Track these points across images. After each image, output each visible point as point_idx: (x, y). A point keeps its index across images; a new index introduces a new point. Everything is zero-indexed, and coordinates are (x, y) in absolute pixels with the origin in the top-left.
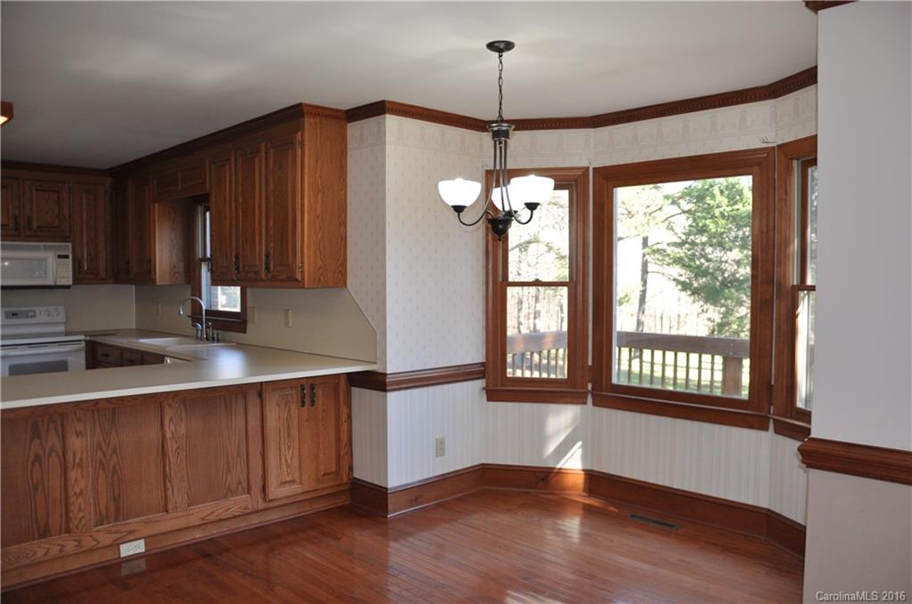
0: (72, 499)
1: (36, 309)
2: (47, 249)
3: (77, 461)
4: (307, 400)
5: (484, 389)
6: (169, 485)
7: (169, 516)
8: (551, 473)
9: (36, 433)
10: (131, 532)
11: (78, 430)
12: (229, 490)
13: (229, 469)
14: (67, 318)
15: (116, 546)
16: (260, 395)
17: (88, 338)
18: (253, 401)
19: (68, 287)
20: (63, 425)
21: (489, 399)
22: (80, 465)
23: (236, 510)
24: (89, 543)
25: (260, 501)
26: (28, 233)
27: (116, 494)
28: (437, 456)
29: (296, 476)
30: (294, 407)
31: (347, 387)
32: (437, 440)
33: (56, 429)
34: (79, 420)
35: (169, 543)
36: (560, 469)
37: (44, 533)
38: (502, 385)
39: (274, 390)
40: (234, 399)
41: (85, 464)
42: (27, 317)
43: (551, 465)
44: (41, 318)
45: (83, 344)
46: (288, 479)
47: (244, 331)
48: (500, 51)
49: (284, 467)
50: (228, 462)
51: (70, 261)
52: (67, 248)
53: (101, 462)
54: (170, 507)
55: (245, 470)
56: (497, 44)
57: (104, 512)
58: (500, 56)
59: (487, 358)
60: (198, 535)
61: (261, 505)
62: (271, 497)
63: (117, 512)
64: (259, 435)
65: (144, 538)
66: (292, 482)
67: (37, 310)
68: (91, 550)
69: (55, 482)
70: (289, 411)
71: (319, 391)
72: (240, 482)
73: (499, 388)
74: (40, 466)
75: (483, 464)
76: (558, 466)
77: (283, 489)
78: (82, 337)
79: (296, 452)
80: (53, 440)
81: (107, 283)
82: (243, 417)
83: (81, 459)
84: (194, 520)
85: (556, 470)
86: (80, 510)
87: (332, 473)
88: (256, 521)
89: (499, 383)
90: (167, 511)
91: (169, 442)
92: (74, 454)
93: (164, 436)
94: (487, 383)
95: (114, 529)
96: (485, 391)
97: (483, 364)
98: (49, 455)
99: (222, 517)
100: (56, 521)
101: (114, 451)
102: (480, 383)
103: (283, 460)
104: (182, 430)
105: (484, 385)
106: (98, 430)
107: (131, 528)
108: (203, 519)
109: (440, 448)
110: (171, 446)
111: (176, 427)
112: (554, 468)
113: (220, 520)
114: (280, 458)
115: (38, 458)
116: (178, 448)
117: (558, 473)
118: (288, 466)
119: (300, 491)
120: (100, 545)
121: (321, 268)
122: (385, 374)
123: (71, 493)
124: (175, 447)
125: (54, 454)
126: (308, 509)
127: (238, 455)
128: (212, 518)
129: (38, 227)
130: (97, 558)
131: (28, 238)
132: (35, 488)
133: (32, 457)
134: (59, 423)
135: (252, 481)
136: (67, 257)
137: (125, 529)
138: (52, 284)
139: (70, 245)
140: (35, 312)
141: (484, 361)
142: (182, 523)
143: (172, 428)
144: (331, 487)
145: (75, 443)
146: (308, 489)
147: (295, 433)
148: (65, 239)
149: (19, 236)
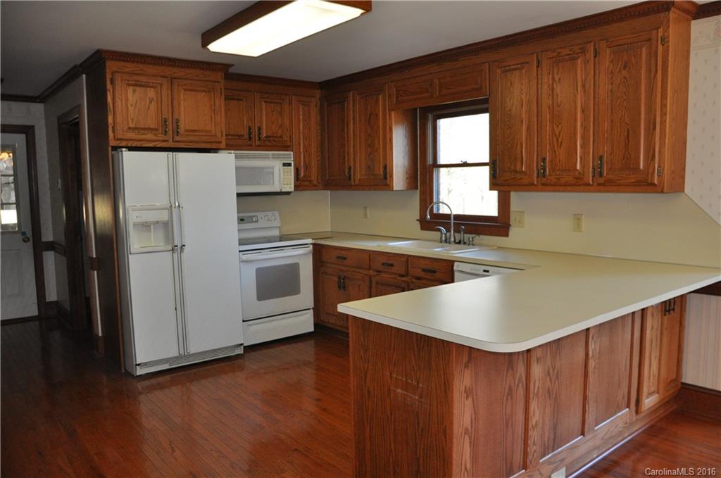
0: (530, 433)
1: (256, 214)
2: (274, 157)
3: (536, 390)
6: (587, 407)
7: (585, 439)
17: (315, 242)
19: (288, 193)
22: (537, 394)
26: (258, 143)
27: (555, 422)
41: (540, 393)
42: (252, 222)
44: (262, 223)
45: (311, 247)
47: (507, 235)
51: (292, 168)
52: (289, 156)
53: (549, 390)
54: (586, 429)
57: (546, 442)
67: (260, 215)
74: (512, 399)
78: (310, 241)
80: (521, 368)
81: (317, 190)
84: (598, 442)
86: (534, 443)
90: (584, 434)
95: (551, 460)
98: (518, 386)
100: (517, 458)
101: (557, 376)
108: (603, 439)
115: (510, 391)
121: (673, 172)
123: (530, 426)
128: (608, 437)
129: (266, 137)
131: (258, 148)
133: (507, 390)
136: (289, 165)
138: (279, 190)
139: (292, 153)
140: (257, 217)
142: (591, 446)
145: (536, 371)
148: (286, 148)
149: (251, 145)
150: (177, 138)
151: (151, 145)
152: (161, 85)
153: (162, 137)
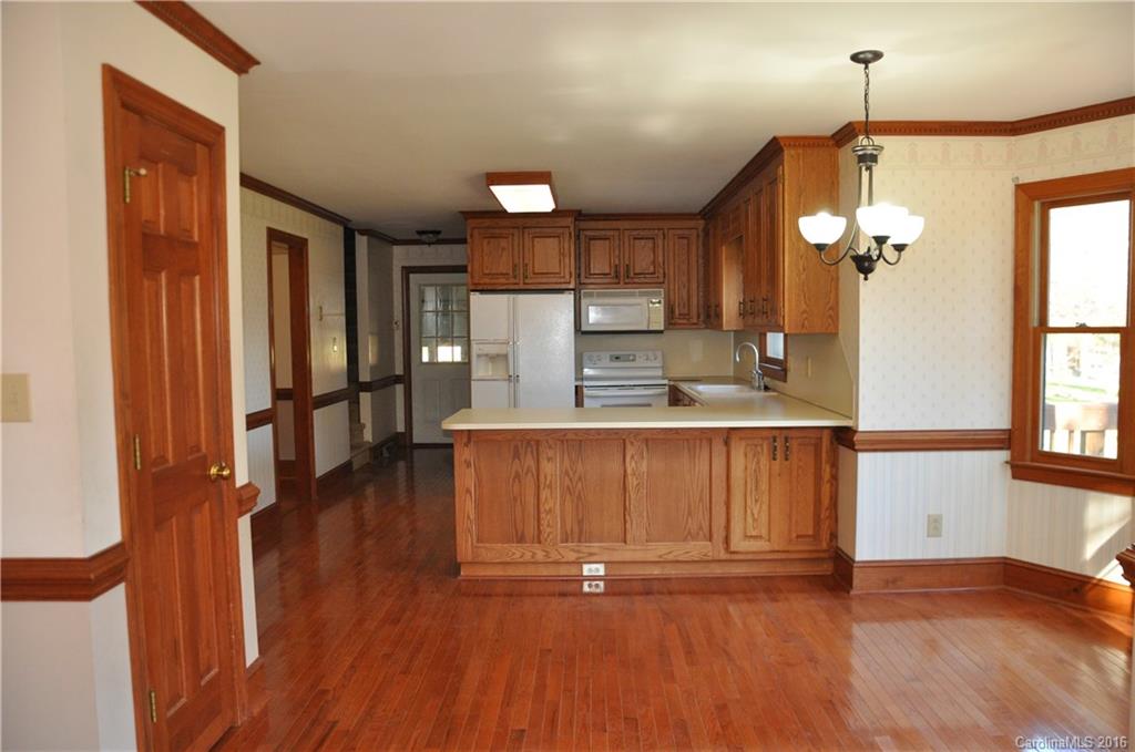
0: (543, 515)
3: (548, 482)
4: (779, 454)
5: (1007, 462)
6: (627, 517)
7: (628, 547)
8: (1088, 583)
9: (516, 455)
10: (591, 554)
11: (549, 455)
12: (689, 533)
13: (690, 514)
14: (664, 363)
15: (579, 563)
16: (727, 443)
17: (672, 383)
18: (719, 448)
19: (661, 332)
20: (537, 449)
21: (1015, 476)
22: (550, 487)
23: (695, 555)
24: (554, 556)
25: (723, 551)
26: (626, 281)
27: (580, 516)
28: (928, 536)
29: (764, 532)
30: (764, 460)
31: (832, 443)
32: (929, 516)
33: (532, 452)
34: (550, 447)
35: (628, 571)
36: (1101, 580)
37: (521, 539)
38: (1032, 461)
39: (741, 439)
40: (698, 444)
41: (553, 486)
42: (629, 361)
43: (1089, 573)
44: (640, 362)
45: (667, 388)
46: (754, 534)
47: (785, 381)
48: (866, 62)
49: (750, 520)
50: (689, 506)
51: (662, 306)
52: (660, 294)
53: (568, 488)
54: (629, 537)
55: (707, 518)
56: (862, 56)
57: (569, 532)
58: (866, 67)
59: (1013, 423)
60: (656, 571)
61: (723, 555)
62: (732, 548)
63: (580, 533)
64: (724, 484)
65: (605, 563)
66: (760, 537)
67: (637, 354)
68: (557, 563)
69: (530, 500)
70: (758, 463)
71: (794, 444)
72: (701, 528)
73: (1029, 463)
74: (520, 482)
75: (1005, 558)
76: (1099, 576)
77: (747, 543)
78: (666, 382)
79: (765, 507)
80: (530, 462)
82: (707, 463)
83: (551, 482)
84: (651, 556)
85: (1095, 581)
86: (548, 526)
87: (809, 536)
88: (717, 570)
89: (1028, 456)
90: (625, 542)
91: (630, 477)
92: (546, 478)
93: (625, 471)
94: (1012, 456)
95: (576, 548)
96: (1009, 467)
97: (1009, 431)
98: (526, 474)
99: (680, 559)
100: (530, 531)
101: (580, 479)
102: (1004, 455)
103: (749, 511)
104: (644, 467)
105: (1009, 459)
106: (566, 457)
107: (593, 550)
108: (660, 557)
109: (935, 526)
110: (632, 482)
111: (639, 465)
112: (1093, 578)
113: (678, 562)
114: (746, 511)
115: (517, 476)
116: (638, 485)
117: (1096, 585)
118: (754, 520)
119: (768, 549)
120: (563, 560)
121: (804, 312)
122: (856, 432)
123: (542, 510)
124: (635, 483)
125: (530, 475)
126: (780, 570)
127: (701, 499)
128: (670, 557)
129: (636, 274)
130: (563, 571)
131: (626, 285)
132: (515, 499)
133: (513, 474)
134: (535, 448)
135: (714, 529)
136: (659, 302)
137: (586, 550)
139: (663, 291)
140: (634, 356)
141: (1010, 427)
142: (639, 556)
143: (633, 464)
144: (810, 551)
145: (548, 468)
146: (777, 549)
147: (764, 486)
148: (658, 285)
149: (618, 284)
150: (527, 281)
151: (504, 287)
152: (513, 235)
153: (512, 280)
